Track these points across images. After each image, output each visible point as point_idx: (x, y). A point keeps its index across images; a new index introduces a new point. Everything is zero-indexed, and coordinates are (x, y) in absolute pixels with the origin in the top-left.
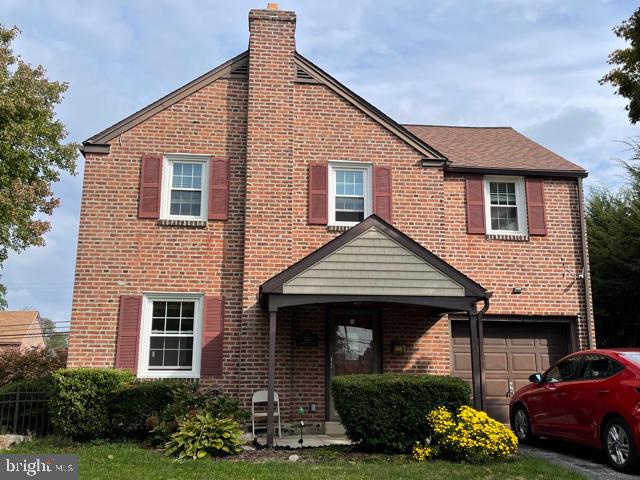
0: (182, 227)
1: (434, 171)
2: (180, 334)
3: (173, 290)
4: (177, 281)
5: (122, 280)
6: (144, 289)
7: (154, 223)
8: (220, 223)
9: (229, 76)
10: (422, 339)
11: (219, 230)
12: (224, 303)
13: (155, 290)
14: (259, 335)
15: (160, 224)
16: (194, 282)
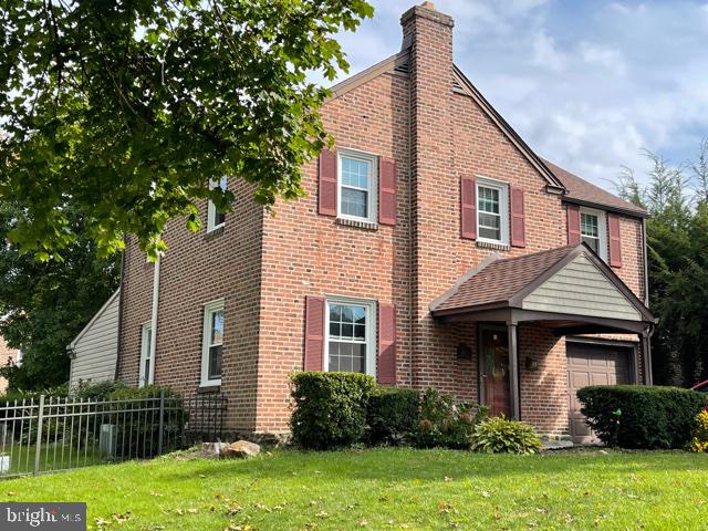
0: (357, 228)
1: (555, 198)
2: (354, 340)
3: (351, 294)
4: (355, 285)
5: (306, 279)
6: (325, 291)
7: (332, 221)
8: (389, 228)
9: (393, 72)
10: (548, 357)
11: (387, 234)
12: (395, 312)
13: (336, 292)
14: (432, 346)
15: (338, 222)
16: (369, 287)
